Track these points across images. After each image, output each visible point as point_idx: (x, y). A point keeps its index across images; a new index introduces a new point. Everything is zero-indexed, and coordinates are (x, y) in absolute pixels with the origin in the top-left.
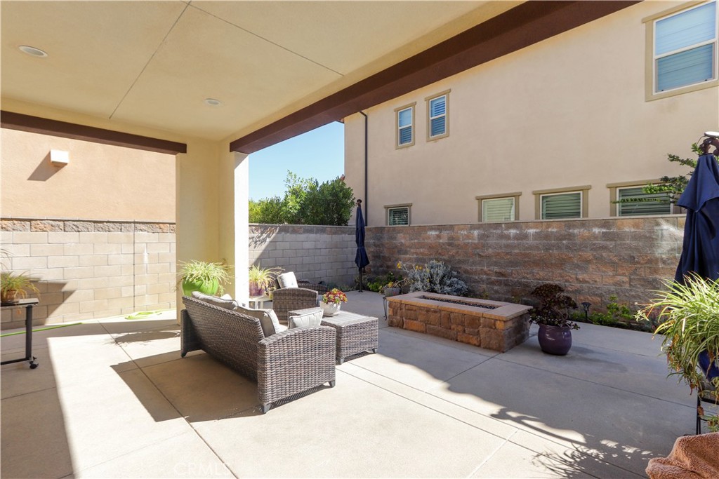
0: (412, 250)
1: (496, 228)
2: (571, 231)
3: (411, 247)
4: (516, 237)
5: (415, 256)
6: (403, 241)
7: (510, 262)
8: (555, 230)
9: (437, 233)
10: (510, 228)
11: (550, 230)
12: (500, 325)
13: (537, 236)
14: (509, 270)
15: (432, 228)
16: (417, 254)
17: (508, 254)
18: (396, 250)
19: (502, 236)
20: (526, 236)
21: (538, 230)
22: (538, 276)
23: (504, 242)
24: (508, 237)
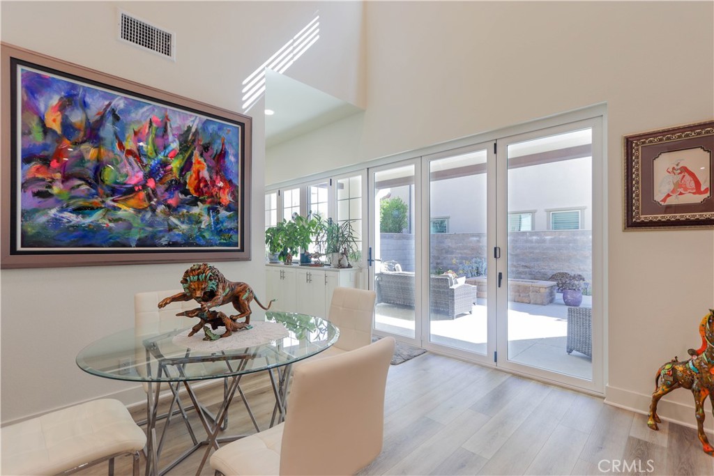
0: (458, 251)
1: (523, 236)
2: (575, 237)
3: (456, 249)
4: (537, 242)
5: (460, 255)
6: (450, 244)
7: (533, 259)
8: (564, 237)
9: (478, 239)
10: (533, 235)
11: (561, 237)
12: (542, 290)
13: (552, 241)
14: (532, 264)
15: (473, 235)
16: (461, 253)
17: (531, 253)
18: (444, 251)
19: (527, 241)
20: (544, 241)
21: (553, 237)
22: (552, 268)
23: (529, 245)
24: (531, 242)
